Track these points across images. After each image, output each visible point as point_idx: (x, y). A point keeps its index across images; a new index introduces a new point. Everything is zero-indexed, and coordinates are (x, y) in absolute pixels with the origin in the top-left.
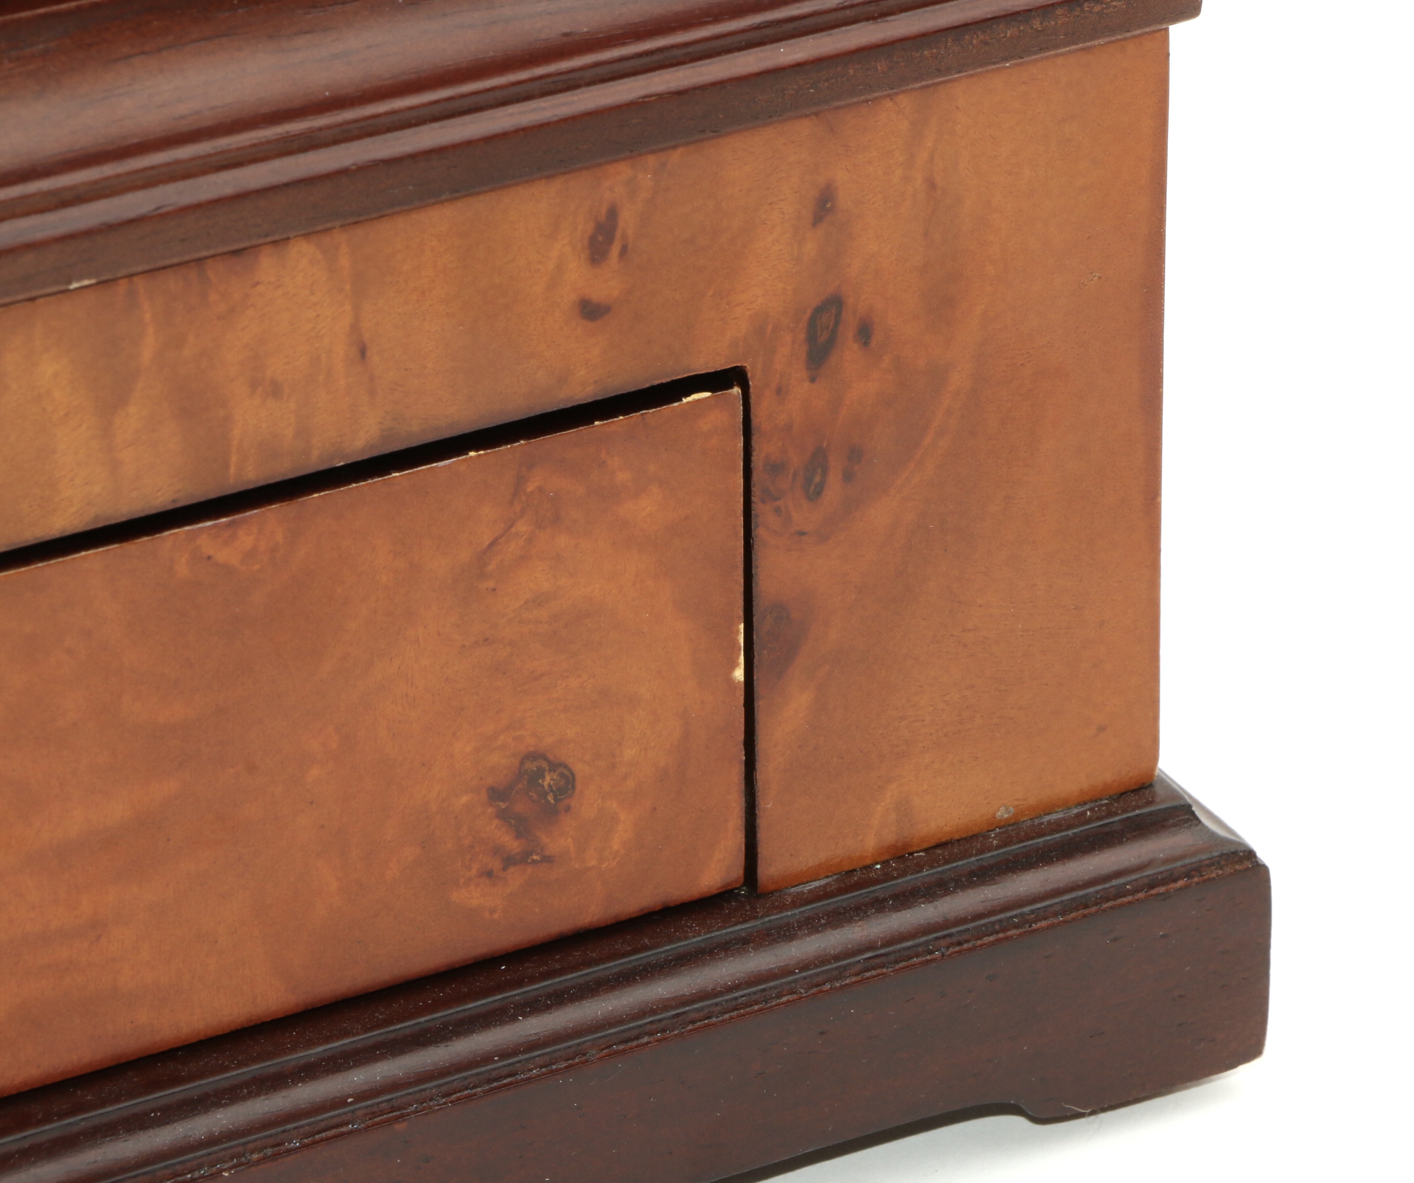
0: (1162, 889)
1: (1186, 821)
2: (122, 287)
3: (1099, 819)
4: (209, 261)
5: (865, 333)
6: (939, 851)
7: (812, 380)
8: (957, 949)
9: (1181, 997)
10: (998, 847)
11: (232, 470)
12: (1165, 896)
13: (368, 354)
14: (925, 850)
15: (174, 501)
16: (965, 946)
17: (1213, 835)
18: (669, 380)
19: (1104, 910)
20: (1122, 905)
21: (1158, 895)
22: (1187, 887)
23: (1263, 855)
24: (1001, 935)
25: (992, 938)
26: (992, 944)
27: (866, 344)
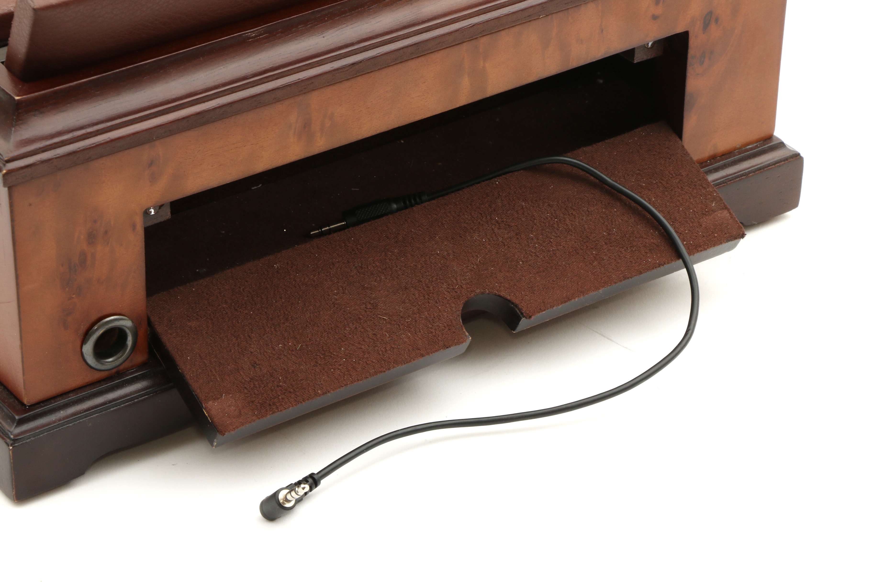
0: (778, 164)
1: (783, 146)
2: (550, 17)
3: (762, 146)
4: (570, 9)
5: (717, 20)
6: (723, 157)
7: (704, 33)
8: (730, 182)
9: (781, 192)
10: (738, 155)
11: (570, 63)
12: (779, 166)
13: (603, 31)
14: (719, 157)
15: (557, 72)
16: (732, 181)
17: (790, 150)
18: (671, 35)
19: (765, 170)
20: (769, 169)
21: (778, 166)
22: (784, 163)
23: (802, 155)
24: (740, 178)
25: (738, 179)
26: (738, 180)
27: (717, 23)
